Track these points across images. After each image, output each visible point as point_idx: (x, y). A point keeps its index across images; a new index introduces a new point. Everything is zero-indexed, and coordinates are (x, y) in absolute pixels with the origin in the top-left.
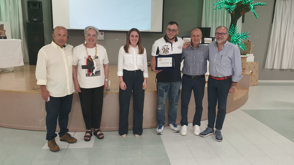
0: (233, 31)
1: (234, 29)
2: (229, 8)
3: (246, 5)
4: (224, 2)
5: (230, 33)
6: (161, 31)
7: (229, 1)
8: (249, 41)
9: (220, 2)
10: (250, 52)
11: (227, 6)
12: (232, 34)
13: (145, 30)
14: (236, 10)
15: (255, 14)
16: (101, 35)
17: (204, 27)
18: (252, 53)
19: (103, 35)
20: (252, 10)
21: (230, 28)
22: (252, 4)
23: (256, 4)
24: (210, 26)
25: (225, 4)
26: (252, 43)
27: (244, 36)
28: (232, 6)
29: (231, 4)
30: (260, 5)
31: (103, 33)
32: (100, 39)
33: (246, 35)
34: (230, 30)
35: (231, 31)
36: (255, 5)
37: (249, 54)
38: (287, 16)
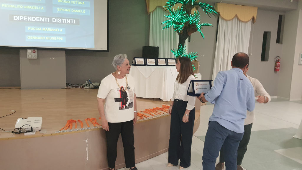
0: (182, 51)
1: (183, 50)
2: (177, 28)
3: (193, 25)
4: (172, 21)
5: (179, 53)
6: (107, 49)
7: (177, 21)
8: (196, 61)
9: (167, 21)
10: (198, 72)
11: (175, 25)
12: (180, 54)
13: (88, 48)
14: (184, 30)
15: (201, 34)
16: (33, 54)
17: (152, 46)
18: (199, 73)
19: (36, 54)
20: (199, 30)
21: (179, 48)
22: (199, 24)
23: (202, 24)
24: (158, 45)
25: (173, 23)
26: (199, 62)
27: (193, 56)
28: (181, 26)
29: (179, 24)
30: (207, 25)
31: (36, 50)
32: (33, 58)
33: (194, 56)
34: (178, 50)
35: (180, 51)
36: (201, 26)
37: (197, 73)
38: (229, 37)
